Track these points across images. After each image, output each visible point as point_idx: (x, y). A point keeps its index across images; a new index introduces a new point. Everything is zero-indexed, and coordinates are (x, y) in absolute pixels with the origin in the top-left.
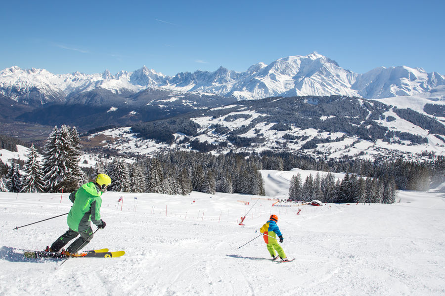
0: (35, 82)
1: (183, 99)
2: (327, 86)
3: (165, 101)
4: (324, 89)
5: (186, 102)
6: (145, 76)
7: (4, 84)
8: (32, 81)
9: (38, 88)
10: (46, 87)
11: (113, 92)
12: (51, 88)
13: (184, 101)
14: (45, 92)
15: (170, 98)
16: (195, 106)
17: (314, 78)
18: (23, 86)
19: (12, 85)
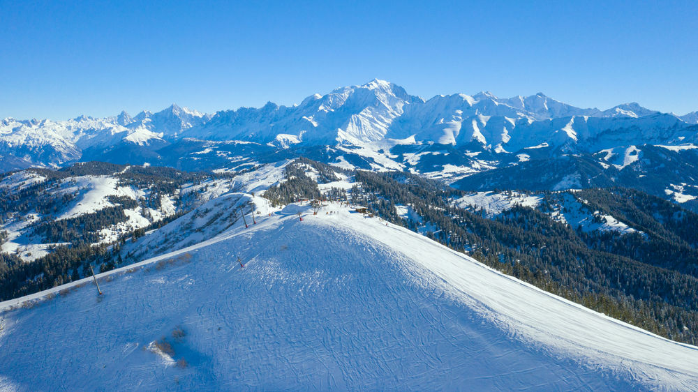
0: (48, 139)
1: (218, 149)
2: (378, 121)
3: (199, 153)
4: (372, 126)
5: (220, 153)
6: (176, 117)
7: (11, 143)
8: (44, 138)
9: (53, 145)
10: (62, 143)
11: (141, 144)
12: (68, 144)
13: (218, 152)
14: (61, 149)
15: (204, 149)
16: (229, 156)
17: (364, 114)
18: (35, 145)
19: (22, 144)
